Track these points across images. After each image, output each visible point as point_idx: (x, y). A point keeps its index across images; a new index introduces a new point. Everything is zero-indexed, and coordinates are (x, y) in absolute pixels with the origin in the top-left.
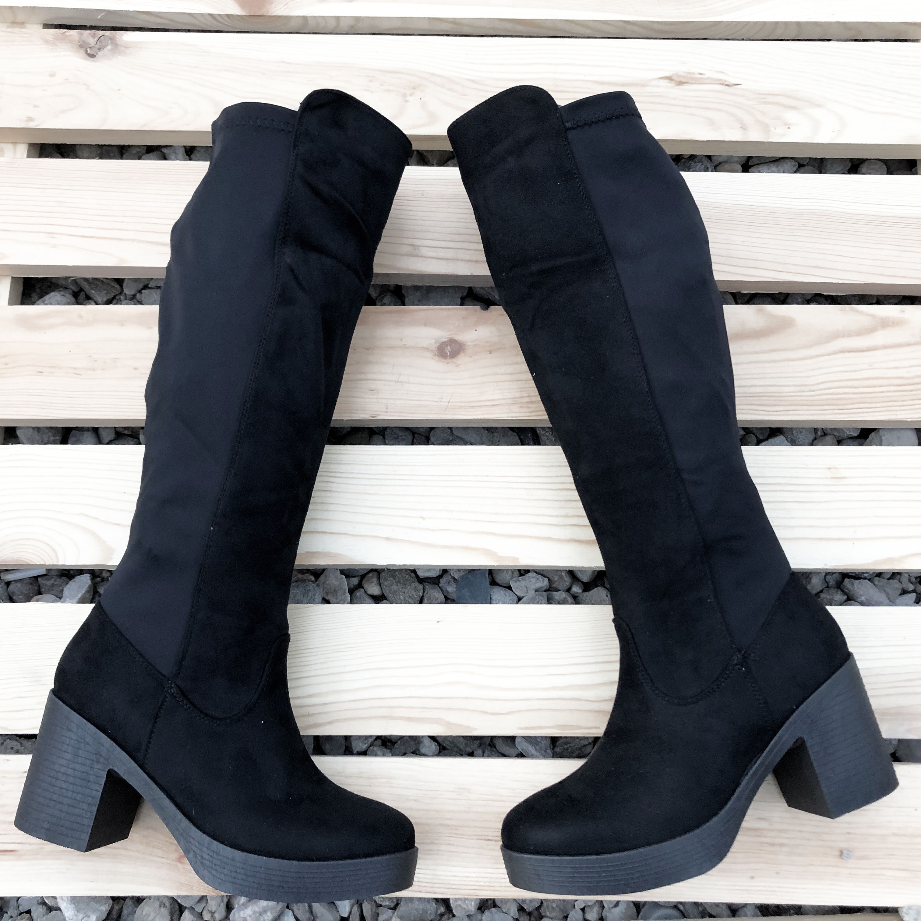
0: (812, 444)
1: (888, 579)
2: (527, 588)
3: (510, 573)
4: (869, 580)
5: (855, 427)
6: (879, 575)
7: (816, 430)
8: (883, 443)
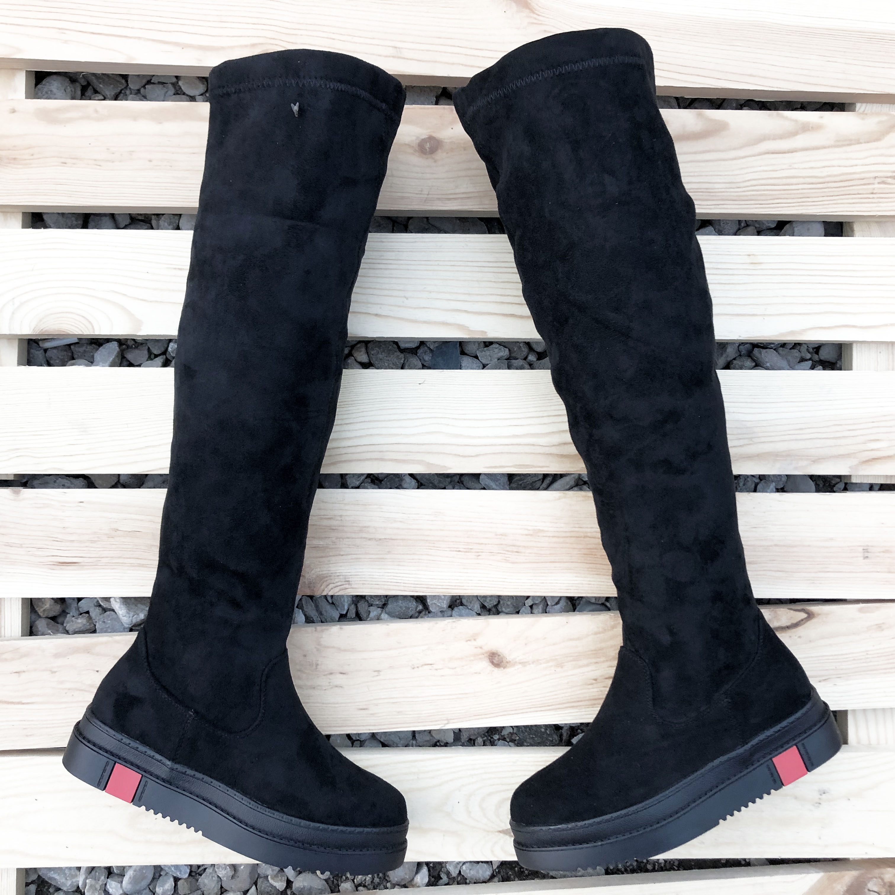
0: (735, 234)
1: (791, 349)
2: (490, 357)
3: (477, 345)
4: (775, 350)
5: (772, 219)
6: (783, 345)
7: (740, 222)
8: (795, 234)
